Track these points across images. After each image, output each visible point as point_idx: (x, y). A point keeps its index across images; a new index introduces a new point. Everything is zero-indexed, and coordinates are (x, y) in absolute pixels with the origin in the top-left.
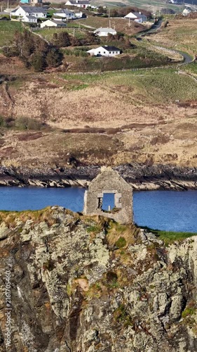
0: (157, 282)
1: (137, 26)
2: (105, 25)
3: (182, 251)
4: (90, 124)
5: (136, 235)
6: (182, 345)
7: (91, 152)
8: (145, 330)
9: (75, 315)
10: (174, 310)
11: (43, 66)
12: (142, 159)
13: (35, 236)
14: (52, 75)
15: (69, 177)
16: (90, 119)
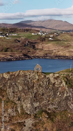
0: (45, 81)
1: (56, 35)
2: (51, 35)
3: (48, 76)
4: (49, 49)
5: (42, 74)
6: (48, 89)
7: (49, 53)
8: (43, 87)
9: (33, 85)
10: (47, 85)
11: (43, 41)
12: (56, 54)
13: (27, 74)
14: (44, 42)
15: (46, 57)
16: (49, 48)
